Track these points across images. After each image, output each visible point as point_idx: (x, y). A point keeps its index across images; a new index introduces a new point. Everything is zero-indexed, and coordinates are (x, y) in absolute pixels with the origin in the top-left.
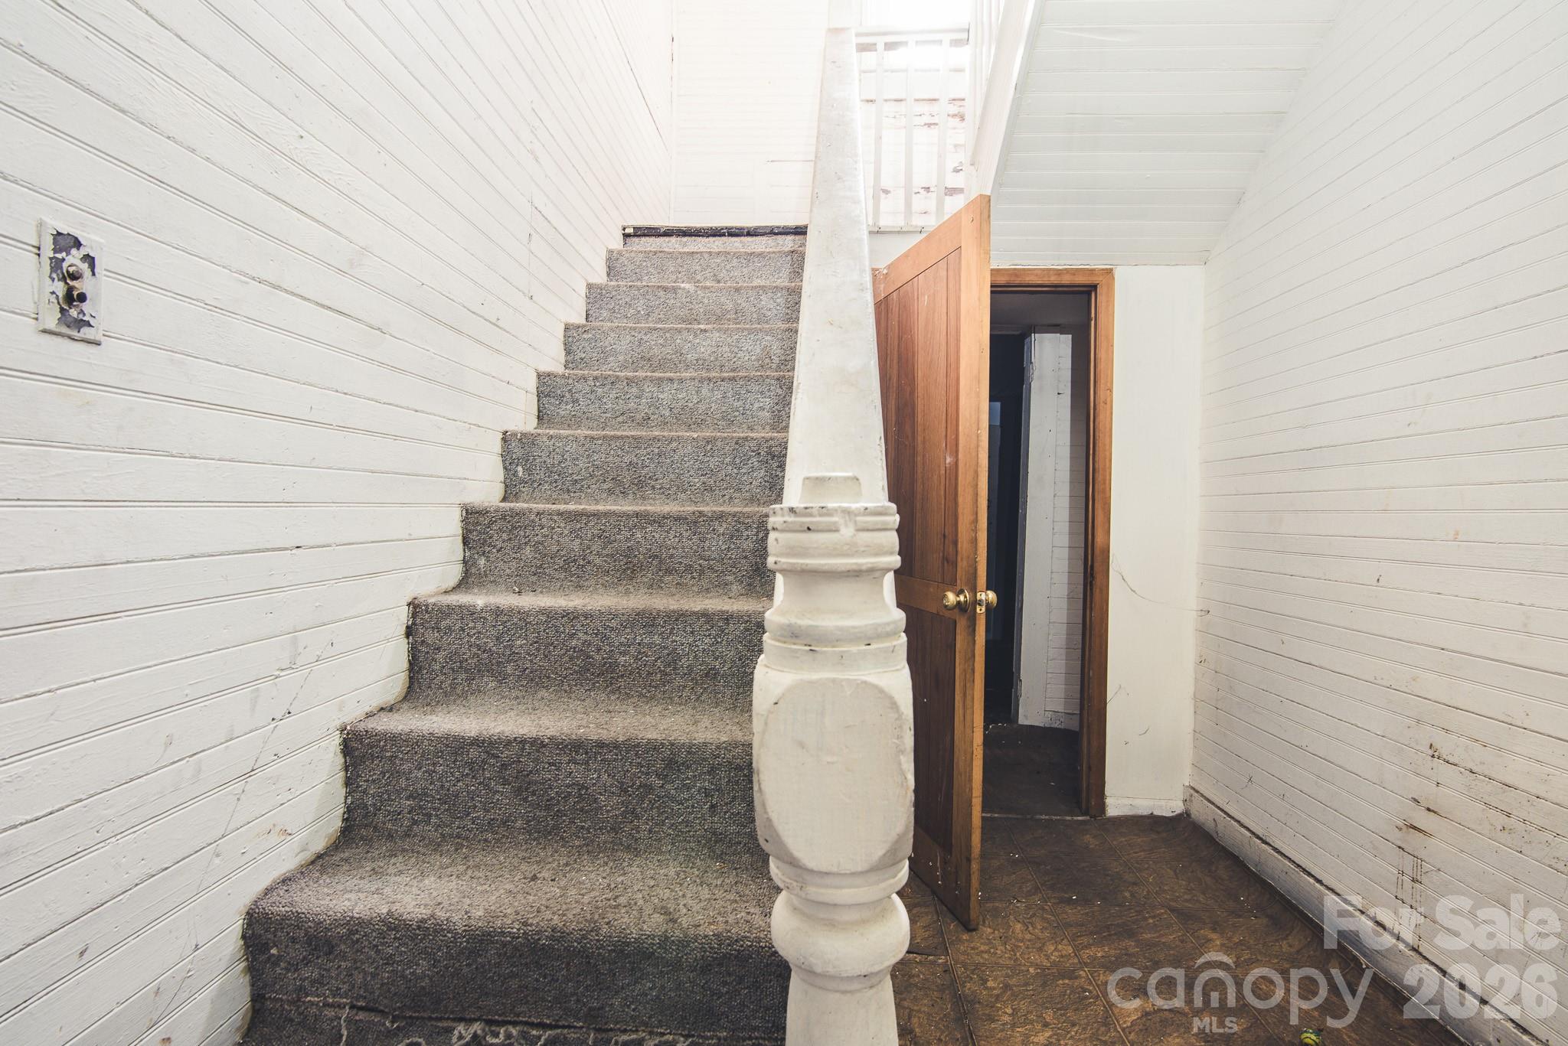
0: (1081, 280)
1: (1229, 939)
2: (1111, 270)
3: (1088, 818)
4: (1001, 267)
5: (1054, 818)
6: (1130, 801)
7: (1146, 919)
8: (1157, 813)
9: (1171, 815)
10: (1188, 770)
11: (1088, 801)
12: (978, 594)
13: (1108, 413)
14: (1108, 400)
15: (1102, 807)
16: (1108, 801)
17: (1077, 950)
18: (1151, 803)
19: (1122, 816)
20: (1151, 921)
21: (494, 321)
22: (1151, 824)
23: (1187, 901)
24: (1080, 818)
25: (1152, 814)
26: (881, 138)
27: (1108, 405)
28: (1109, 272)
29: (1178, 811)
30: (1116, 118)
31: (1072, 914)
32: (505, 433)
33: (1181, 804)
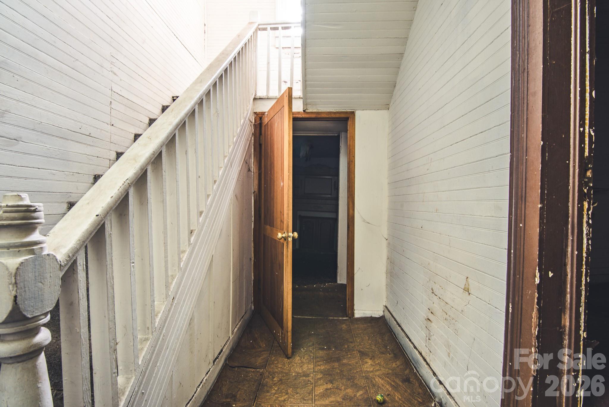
0: (343, 116)
1: (374, 362)
2: (354, 112)
3: (348, 318)
4: (314, 111)
5: (335, 318)
6: (364, 312)
7: (348, 355)
8: (373, 316)
9: (378, 316)
10: (385, 299)
11: (348, 312)
12: (289, 234)
13: (353, 165)
14: (353, 160)
15: (353, 314)
16: (355, 312)
17: (315, 366)
18: (371, 312)
19: (361, 317)
20: (349, 356)
21: (88, 135)
22: (371, 320)
23: (368, 348)
24: (345, 318)
25: (371, 316)
26: (269, 63)
27: (353, 163)
28: (353, 113)
29: (381, 315)
30: (342, 56)
31: (321, 353)
32: (95, 176)
33: (382, 312)
